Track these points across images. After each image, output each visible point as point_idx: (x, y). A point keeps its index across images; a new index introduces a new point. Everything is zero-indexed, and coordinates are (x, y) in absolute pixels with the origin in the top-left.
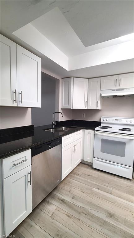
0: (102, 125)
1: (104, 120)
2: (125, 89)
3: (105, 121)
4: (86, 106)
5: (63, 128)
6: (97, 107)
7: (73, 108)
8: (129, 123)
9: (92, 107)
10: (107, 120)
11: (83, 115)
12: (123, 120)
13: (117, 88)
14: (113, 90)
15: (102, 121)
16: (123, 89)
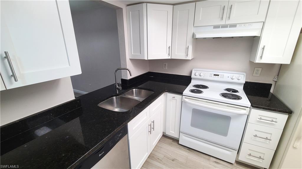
0: (193, 82)
1: (197, 74)
2: (238, 26)
3: (198, 77)
4: (169, 54)
5: (134, 90)
6: (187, 55)
7: (149, 59)
8: (235, 80)
9: (179, 55)
10: (202, 74)
11: (165, 65)
12: (226, 75)
13: (223, 23)
14: (216, 27)
15: (193, 76)
16: (234, 26)
